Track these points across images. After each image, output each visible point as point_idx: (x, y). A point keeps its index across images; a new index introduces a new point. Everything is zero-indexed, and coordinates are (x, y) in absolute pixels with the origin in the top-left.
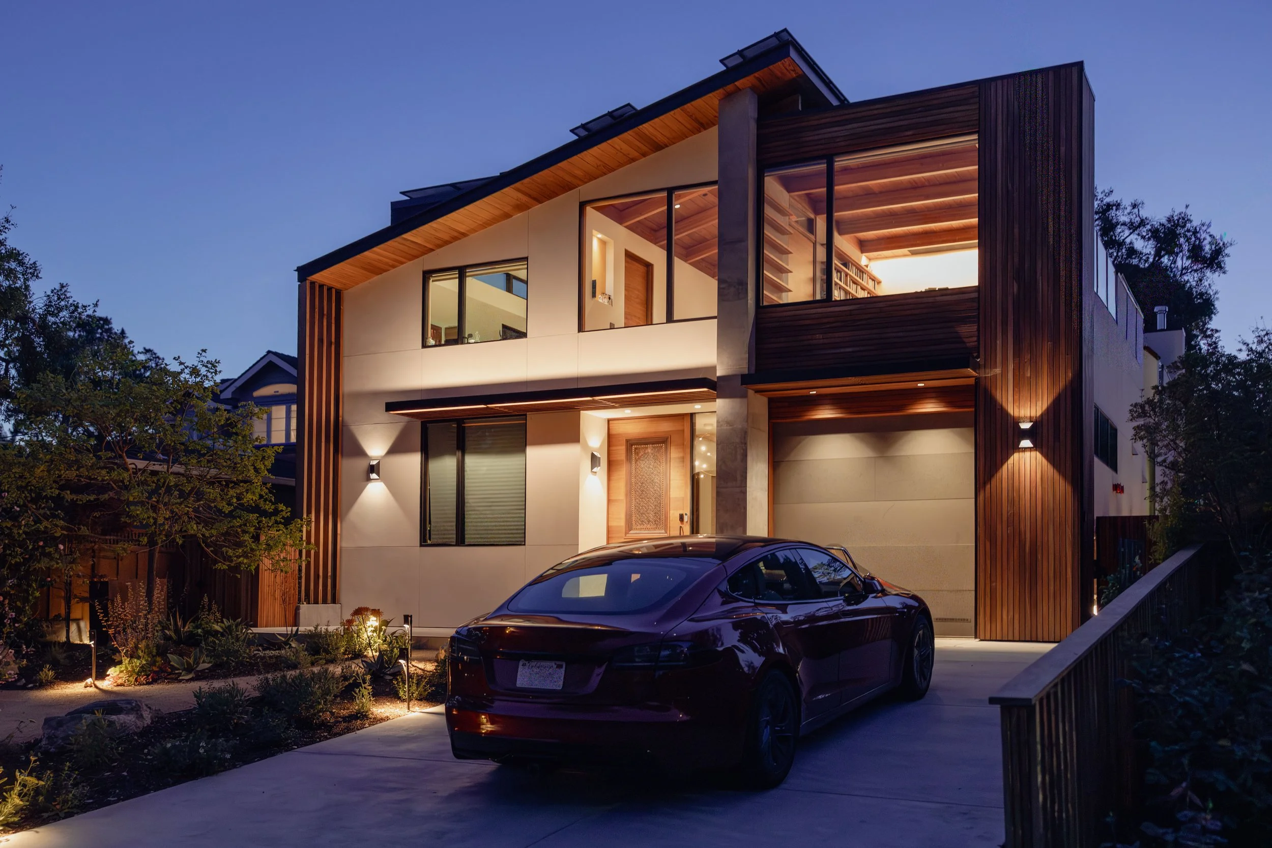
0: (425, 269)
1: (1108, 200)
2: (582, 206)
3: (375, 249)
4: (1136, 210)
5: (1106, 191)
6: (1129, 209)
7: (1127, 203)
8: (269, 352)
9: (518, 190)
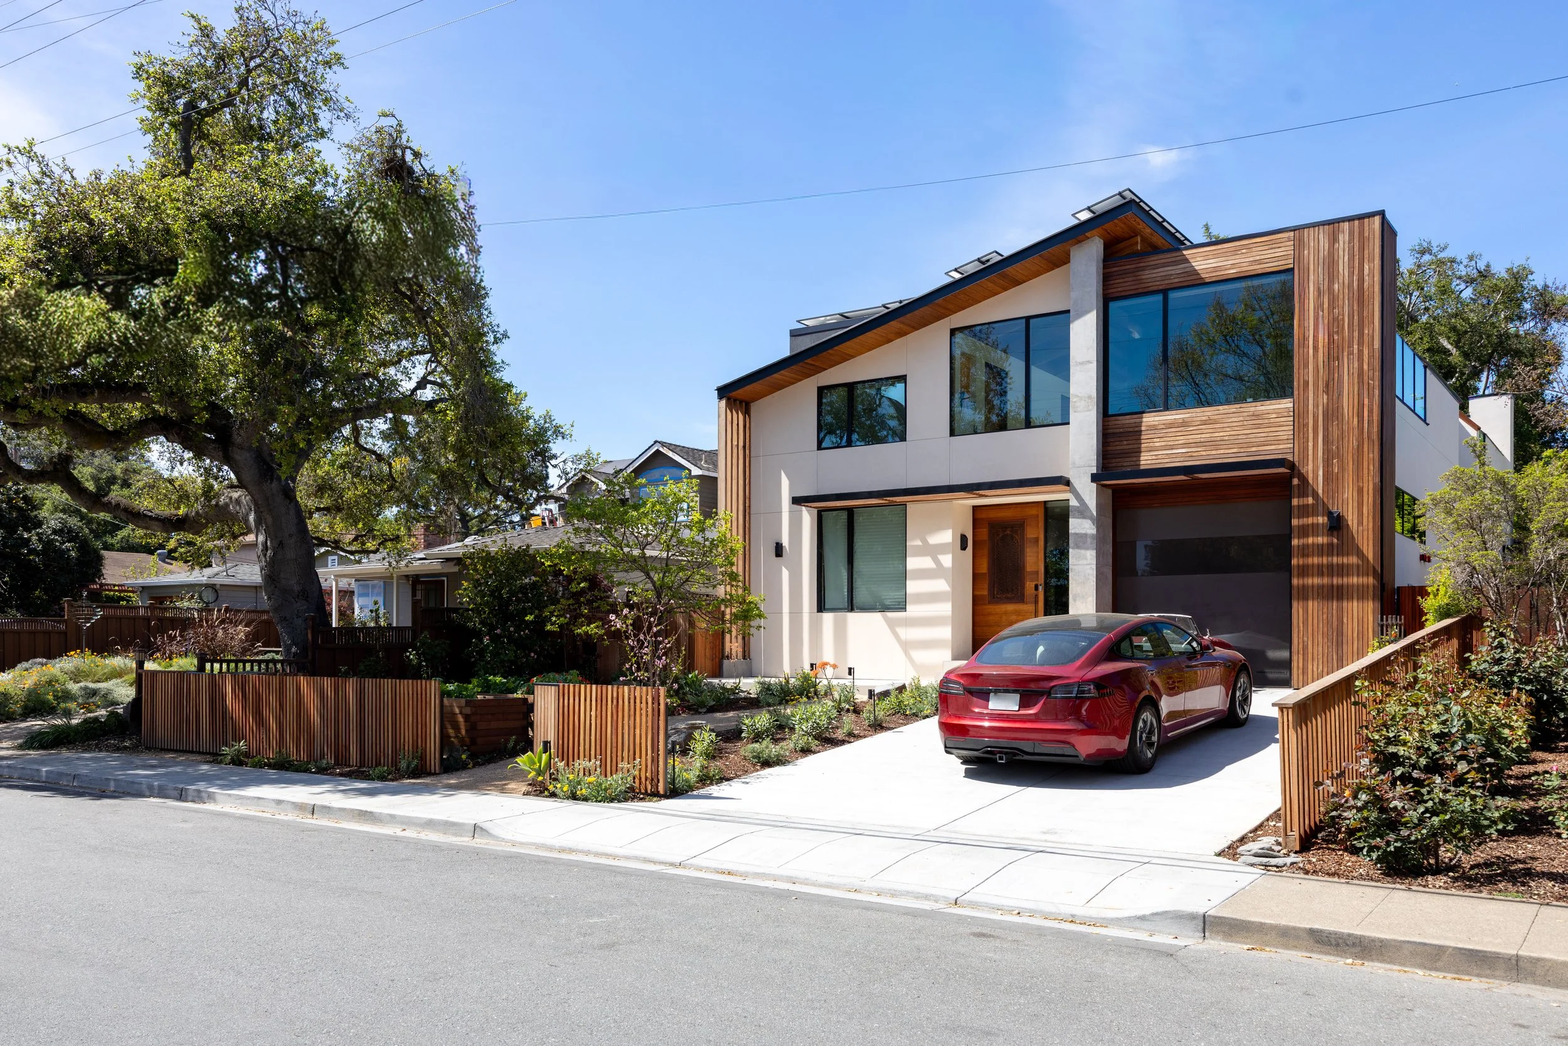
0: (820, 385)
1: (1441, 255)
2: (953, 332)
3: (782, 372)
4: (1473, 263)
5: (1442, 246)
6: (1465, 262)
7: (1462, 256)
8: (656, 442)
9: (903, 323)
